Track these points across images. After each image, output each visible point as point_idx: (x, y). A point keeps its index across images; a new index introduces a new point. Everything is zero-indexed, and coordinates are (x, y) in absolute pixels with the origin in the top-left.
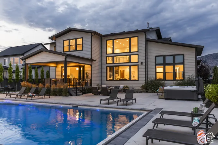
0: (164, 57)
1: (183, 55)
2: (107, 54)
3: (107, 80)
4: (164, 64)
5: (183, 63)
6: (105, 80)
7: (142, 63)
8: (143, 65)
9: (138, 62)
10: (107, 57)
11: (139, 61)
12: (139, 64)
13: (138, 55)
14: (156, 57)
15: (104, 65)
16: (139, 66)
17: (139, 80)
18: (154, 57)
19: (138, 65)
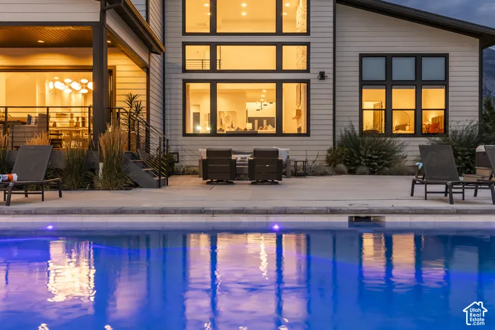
0: (389, 58)
1: (446, 56)
2: (184, 33)
3: (185, 134)
4: (389, 83)
5: (444, 83)
6: (181, 132)
7: (322, 76)
8: (326, 81)
9: (308, 71)
10: (184, 44)
11: (311, 66)
12: (313, 76)
13: (308, 44)
14: (362, 56)
15: (174, 76)
16: (312, 86)
17: (312, 133)
18: (358, 59)
19: (308, 82)
